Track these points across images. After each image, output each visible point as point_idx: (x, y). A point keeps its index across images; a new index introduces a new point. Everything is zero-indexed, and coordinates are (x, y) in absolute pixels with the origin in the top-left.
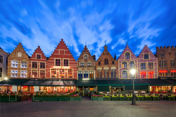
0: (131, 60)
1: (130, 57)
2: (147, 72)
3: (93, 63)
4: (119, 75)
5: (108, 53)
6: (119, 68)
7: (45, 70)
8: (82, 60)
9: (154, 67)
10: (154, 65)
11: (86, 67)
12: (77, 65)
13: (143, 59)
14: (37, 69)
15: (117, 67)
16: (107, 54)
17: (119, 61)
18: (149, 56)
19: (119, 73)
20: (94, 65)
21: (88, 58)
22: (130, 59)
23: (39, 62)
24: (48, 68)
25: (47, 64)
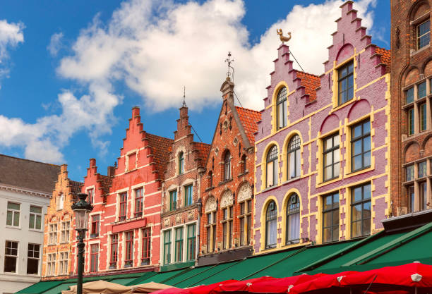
0: (291, 128)
1: (288, 113)
2: (342, 191)
3: (197, 182)
4: (254, 232)
6: (255, 192)
7: (99, 242)
11: (179, 209)
12: (163, 204)
13: (331, 108)
15: (253, 186)
16: (229, 123)
17: (256, 150)
19: (254, 222)
20: (199, 191)
22: (288, 124)
24: (105, 234)
25: (103, 218)
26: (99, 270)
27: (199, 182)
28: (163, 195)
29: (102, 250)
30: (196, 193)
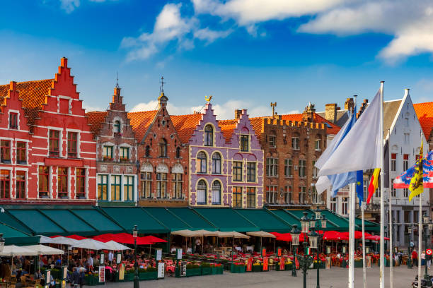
0: (217, 149)
1: (214, 141)
2: (245, 188)
3: (134, 149)
4: (190, 194)
5: (168, 121)
6: (190, 171)
7: (27, 170)
8: (110, 137)
9: (257, 174)
10: (257, 169)
11: (117, 162)
12: (98, 153)
13: (239, 150)
14: (11, 166)
15: (186, 168)
16: (166, 123)
17: (190, 149)
18: (250, 143)
19: (190, 188)
20: (136, 156)
21: (122, 132)
22: (215, 146)
23: (14, 142)
24: (33, 164)
25: (30, 148)
26: (27, 197)
27: (136, 149)
28: (98, 146)
29: (30, 178)
30: (134, 156)
